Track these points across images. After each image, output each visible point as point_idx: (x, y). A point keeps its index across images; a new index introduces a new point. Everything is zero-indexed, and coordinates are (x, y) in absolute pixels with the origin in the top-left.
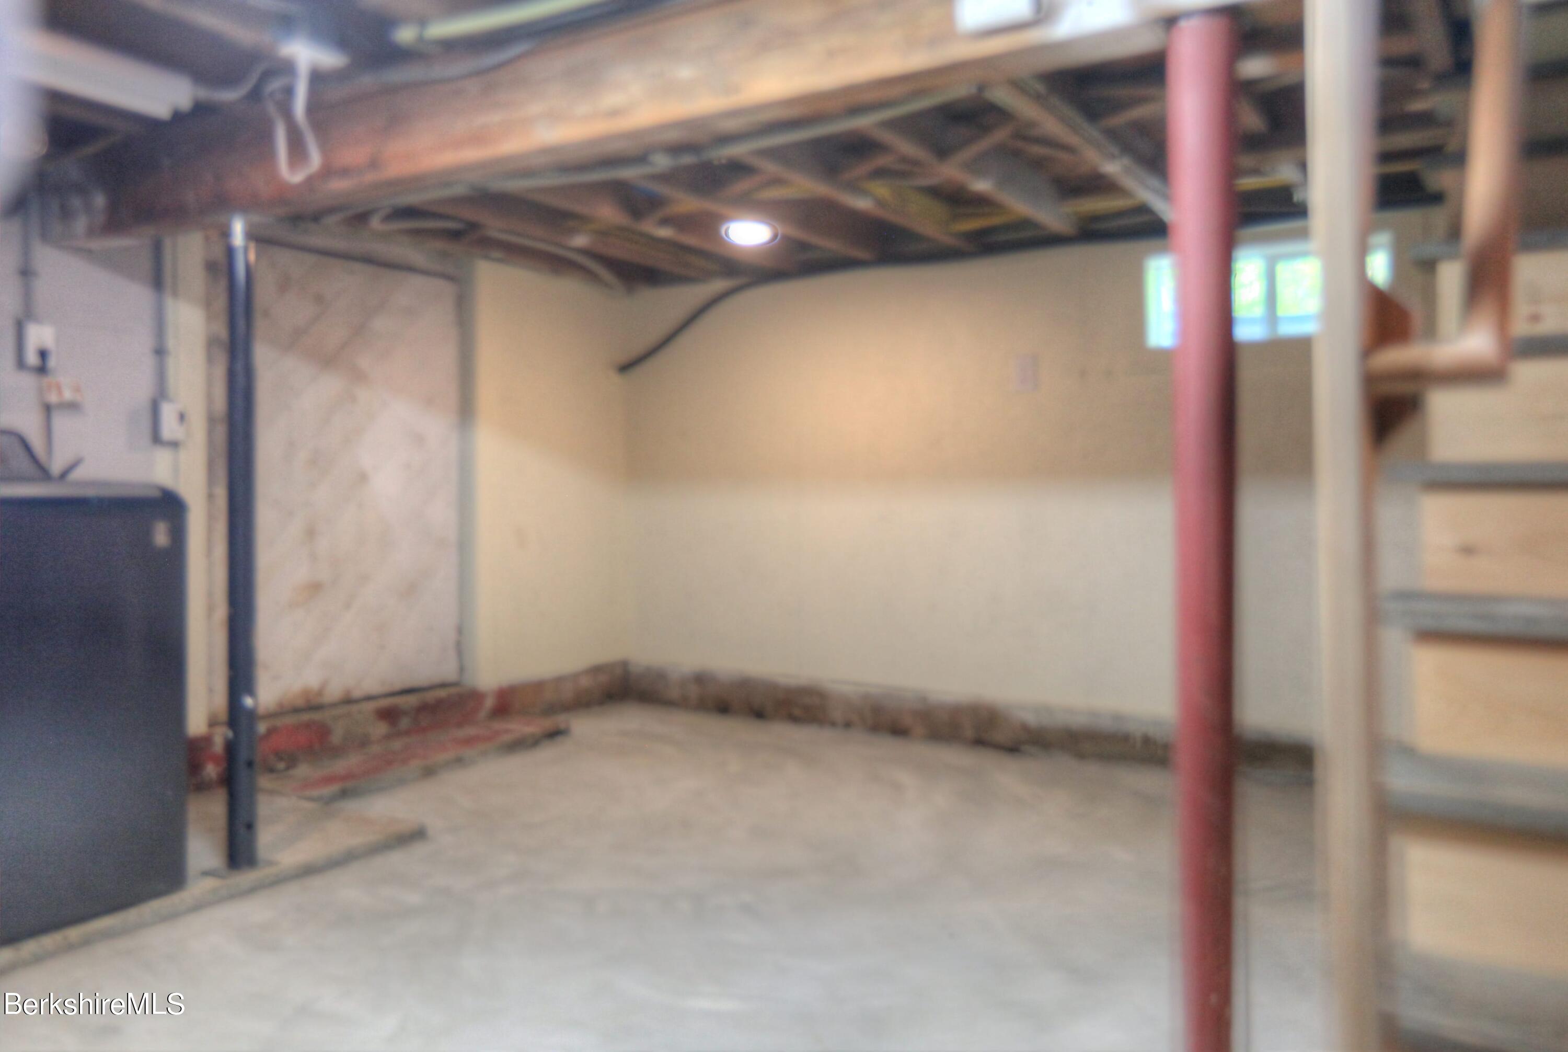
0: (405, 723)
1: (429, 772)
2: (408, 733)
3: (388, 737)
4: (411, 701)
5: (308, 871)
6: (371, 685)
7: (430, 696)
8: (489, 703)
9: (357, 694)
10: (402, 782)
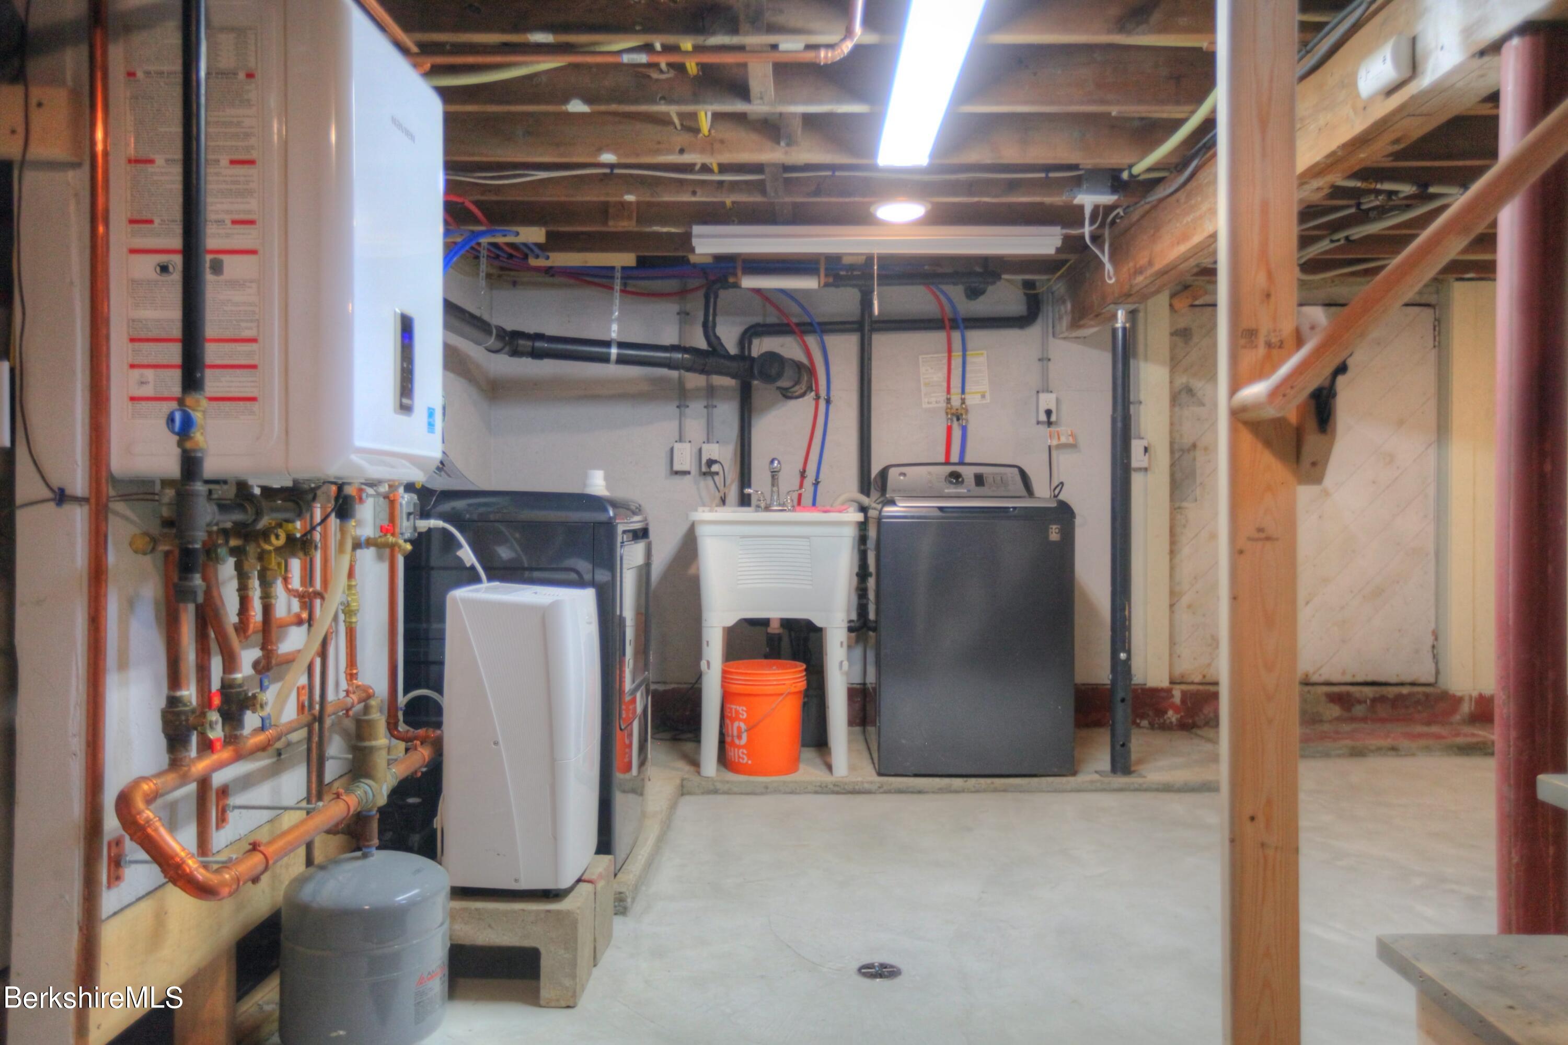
0: (1359, 710)
1: (1357, 753)
2: (1364, 720)
3: (1339, 719)
4: (1369, 691)
5: (1167, 788)
6: (1327, 674)
7: (1391, 691)
8: (1466, 708)
9: (1315, 678)
10: (1326, 755)
